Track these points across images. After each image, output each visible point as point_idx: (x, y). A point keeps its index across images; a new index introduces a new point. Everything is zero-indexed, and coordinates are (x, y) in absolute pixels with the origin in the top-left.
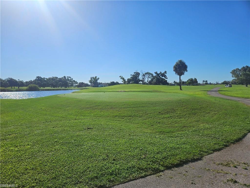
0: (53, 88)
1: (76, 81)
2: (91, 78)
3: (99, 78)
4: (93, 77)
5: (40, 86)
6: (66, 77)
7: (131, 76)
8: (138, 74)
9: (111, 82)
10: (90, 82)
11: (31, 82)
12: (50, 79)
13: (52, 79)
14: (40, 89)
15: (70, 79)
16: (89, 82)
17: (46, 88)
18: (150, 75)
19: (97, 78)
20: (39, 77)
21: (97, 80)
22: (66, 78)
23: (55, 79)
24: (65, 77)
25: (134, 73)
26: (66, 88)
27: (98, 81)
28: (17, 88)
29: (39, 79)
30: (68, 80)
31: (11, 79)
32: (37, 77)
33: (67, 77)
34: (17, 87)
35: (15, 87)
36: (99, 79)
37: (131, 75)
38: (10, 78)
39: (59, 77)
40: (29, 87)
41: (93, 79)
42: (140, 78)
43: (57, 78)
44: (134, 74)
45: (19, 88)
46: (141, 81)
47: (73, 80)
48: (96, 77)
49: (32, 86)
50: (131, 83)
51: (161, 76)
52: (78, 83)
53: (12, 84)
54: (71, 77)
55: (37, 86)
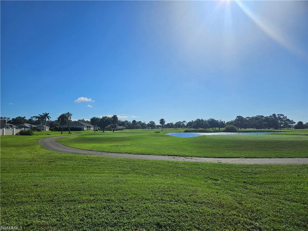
0: (255, 129)
1: (291, 120)
5: (241, 127)
6: (276, 115)
11: (231, 123)
12: (253, 118)
13: (255, 118)
14: (238, 130)
15: (282, 117)
17: (247, 129)
20: (239, 116)
22: (277, 117)
23: (259, 119)
24: (274, 115)
26: (276, 129)
28: (217, 129)
29: (240, 119)
30: (280, 118)
31: (213, 120)
32: (237, 117)
33: (278, 115)
34: (218, 128)
35: (216, 128)
38: (212, 118)
39: (265, 116)
40: (227, 129)
43: (262, 116)
45: (219, 129)
47: (288, 118)
49: (229, 127)
52: (295, 123)
53: (213, 125)
54: (283, 115)
55: (235, 127)
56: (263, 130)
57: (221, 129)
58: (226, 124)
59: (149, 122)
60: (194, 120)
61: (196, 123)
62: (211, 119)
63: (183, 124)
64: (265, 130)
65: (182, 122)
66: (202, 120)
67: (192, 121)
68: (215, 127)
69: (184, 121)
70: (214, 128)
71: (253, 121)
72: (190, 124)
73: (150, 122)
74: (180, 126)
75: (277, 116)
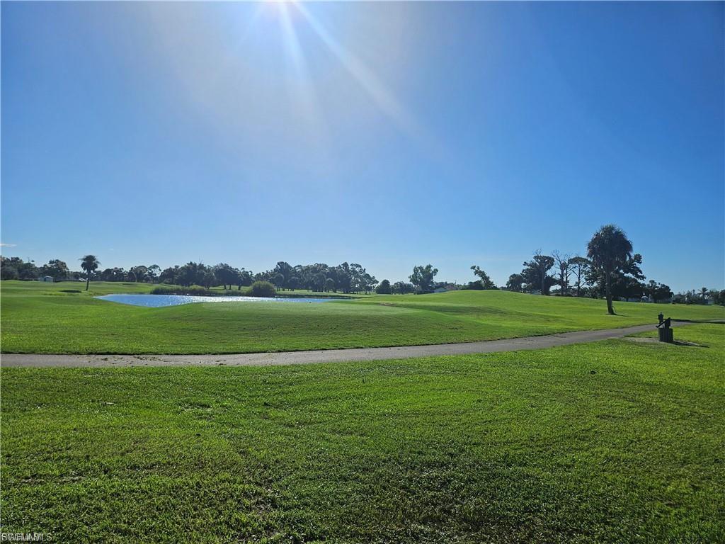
0: (311, 292)
1: (372, 276)
2: (416, 270)
3: (437, 271)
4: (421, 268)
5: (284, 286)
6: (349, 264)
7: (526, 267)
8: (548, 262)
9: (471, 283)
10: (414, 279)
11: (265, 276)
12: (308, 268)
13: (312, 268)
14: (278, 293)
15: (358, 269)
16: (409, 280)
17: (297, 292)
18: (585, 266)
19: (432, 269)
20: (282, 263)
21: (431, 276)
22: (350, 269)
23: (320, 270)
24: (345, 265)
25: (535, 257)
26: (347, 293)
27: (437, 279)
28: (235, 288)
29: (283, 268)
30: (354, 272)
31: (226, 267)
32: (278, 263)
33: (352, 265)
34: (237, 287)
35: (232, 286)
36: (438, 273)
37: (525, 264)
39: (330, 265)
40: (255, 289)
41: (421, 272)
42: (554, 272)
43: (326, 266)
44: (534, 261)
45: (239, 289)
46: (560, 282)
47: (367, 272)
48: (429, 267)
49: (259, 285)
50: (525, 290)
51: (622, 271)
52: (377, 282)
53: (227, 278)
54: (360, 267)
55: (272, 285)
56: (324, 293)
57: (242, 288)
58: (255, 278)
59: (47, 263)
60: (181, 265)
61: (184, 273)
62: (222, 264)
63: (150, 274)
64: (329, 294)
65: (150, 268)
66: (201, 267)
67: (177, 267)
68: (230, 284)
69: (155, 267)
70: (228, 287)
71: (307, 275)
72: (170, 275)
73: (51, 262)
74: (143, 279)
75: (350, 267)
